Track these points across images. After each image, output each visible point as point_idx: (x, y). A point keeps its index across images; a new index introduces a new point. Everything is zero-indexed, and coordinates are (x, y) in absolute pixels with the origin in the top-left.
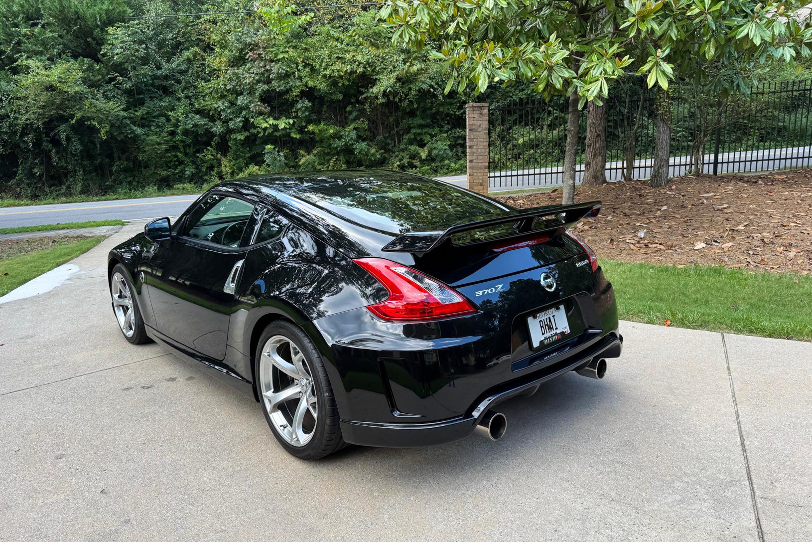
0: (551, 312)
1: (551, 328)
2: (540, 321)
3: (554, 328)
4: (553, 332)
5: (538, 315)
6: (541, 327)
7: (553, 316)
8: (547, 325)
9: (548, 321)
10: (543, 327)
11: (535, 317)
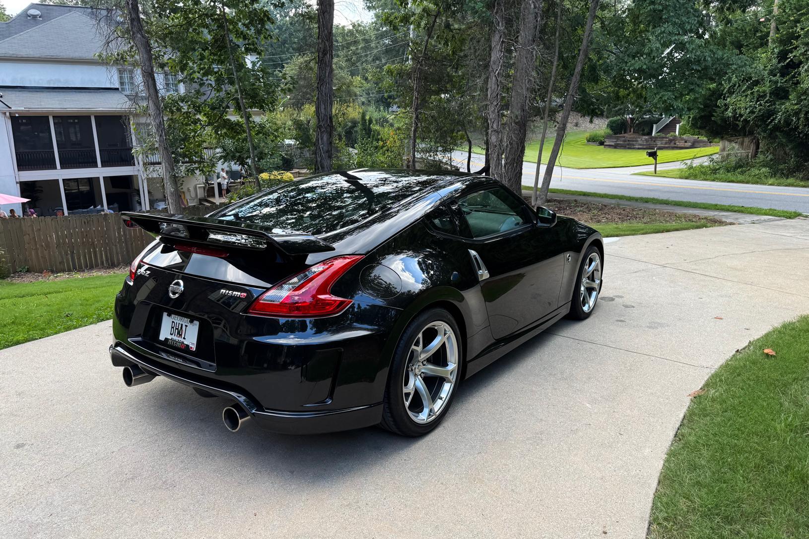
0: (185, 321)
1: (180, 335)
2: (173, 322)
3: (183, 336)
4: (180, 339)
5: (173, 316)
6: (172, 327)
7: (186, 326)
8: (178, 329)
9: (180, 326)
10: (173, 328)
11: (169, 315)
